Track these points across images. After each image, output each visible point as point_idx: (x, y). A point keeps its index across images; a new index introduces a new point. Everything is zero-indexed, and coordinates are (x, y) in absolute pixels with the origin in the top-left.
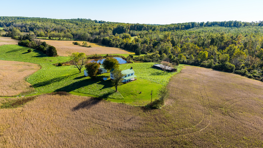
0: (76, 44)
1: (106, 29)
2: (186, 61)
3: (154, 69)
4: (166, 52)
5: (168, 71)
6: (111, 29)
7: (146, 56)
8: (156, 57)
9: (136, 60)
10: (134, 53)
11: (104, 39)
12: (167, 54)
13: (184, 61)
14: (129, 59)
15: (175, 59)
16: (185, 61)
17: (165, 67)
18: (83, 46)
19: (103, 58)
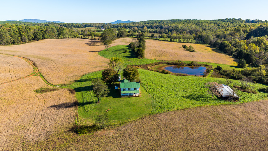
8: (261, 73)
11: (222, 44)
18: (188, 50)
19: (186, 65)
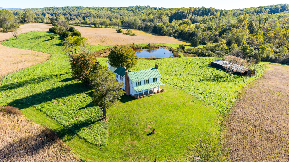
0: (119, 31)
1: (162, 14)
2: (274, 57)
3: (211, 69)
4: (238, 42)
5: (238, 74)
6: (167, 15)
7: (205, 48)
8: (222, 48)
9: (189, 53)
10: (189, 44)
11: (155, 26)
12: (239, 45)
13: (268, 57)
14: (177, 51)
15: (253, 53)
16: (271, 56)
17: (232, 67)
18: (126, 34)
19: (143, 49)
